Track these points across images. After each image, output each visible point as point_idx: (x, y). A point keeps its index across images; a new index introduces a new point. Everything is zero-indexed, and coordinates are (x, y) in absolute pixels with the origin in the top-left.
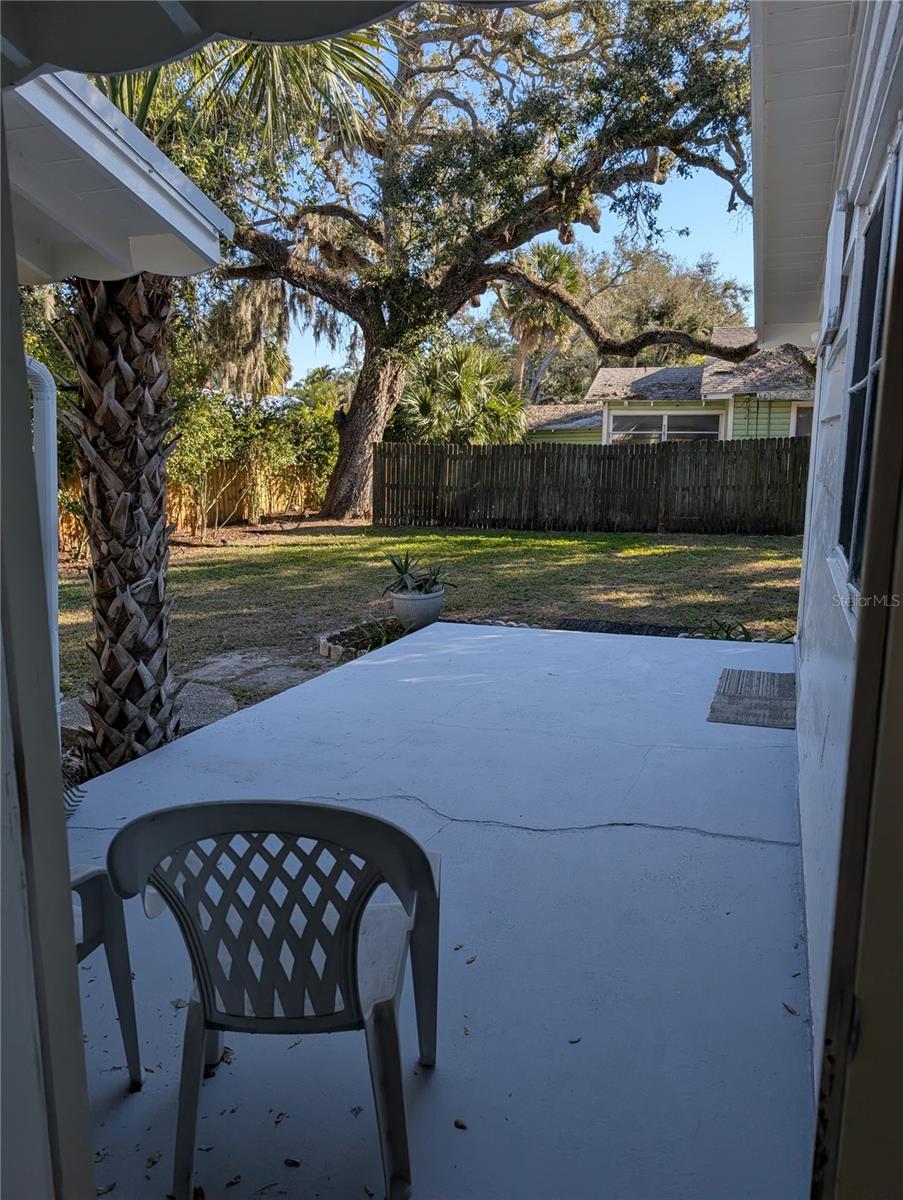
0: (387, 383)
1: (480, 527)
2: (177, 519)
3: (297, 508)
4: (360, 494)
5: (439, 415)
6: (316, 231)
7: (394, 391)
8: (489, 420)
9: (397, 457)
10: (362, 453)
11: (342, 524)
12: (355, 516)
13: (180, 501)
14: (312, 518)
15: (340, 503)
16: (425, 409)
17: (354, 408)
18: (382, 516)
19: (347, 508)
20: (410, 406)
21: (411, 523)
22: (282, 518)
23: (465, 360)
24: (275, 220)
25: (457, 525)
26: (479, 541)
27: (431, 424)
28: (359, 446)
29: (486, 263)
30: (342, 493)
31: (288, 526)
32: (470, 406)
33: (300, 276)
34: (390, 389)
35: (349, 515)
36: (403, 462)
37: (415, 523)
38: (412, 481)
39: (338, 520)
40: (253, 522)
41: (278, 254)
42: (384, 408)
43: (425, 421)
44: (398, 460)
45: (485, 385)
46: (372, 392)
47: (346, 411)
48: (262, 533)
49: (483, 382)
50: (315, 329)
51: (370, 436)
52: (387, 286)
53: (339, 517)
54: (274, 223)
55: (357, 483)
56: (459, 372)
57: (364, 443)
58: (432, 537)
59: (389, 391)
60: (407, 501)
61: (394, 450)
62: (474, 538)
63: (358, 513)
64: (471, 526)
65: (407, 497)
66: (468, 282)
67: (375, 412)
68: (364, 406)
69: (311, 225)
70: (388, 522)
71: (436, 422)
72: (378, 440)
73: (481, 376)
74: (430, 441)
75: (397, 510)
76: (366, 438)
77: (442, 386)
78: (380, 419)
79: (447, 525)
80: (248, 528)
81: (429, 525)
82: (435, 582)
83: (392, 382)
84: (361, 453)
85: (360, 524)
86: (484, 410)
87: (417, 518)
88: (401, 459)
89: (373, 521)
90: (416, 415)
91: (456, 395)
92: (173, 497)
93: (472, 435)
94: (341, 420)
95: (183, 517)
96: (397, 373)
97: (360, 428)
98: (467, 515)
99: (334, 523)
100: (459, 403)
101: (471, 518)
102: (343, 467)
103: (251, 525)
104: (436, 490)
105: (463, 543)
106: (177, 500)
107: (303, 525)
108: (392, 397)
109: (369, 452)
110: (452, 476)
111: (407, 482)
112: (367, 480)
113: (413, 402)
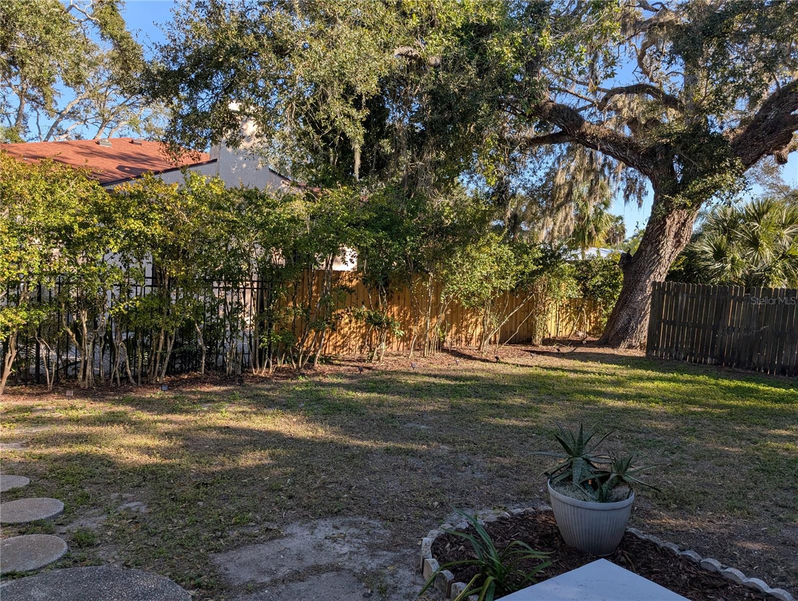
0: (674, 229)
1: (766, 371)
2: (473, 335)
3: (581, 334)
4: (637, 327)
5: (733, 260)
6: (625, 110)
7: (681, 237)
8: (788, 266)
9: (676, 295)
10: (643, 290)
11: (615, 352)
12: (630, 347)
13: (477, 320)
14: (590, 344)
15: (617, 333)
16: (719, 254)
17: (640, 251)
18: (657, 349)
19: (623, 339)
20: (704, 252)
21: (685, 359)
22: (564, 342)
23: (767, 211)
24: (591, 106)
25: (737, 366)
26: (757, 391)
27: (723, 267)
28: (641, 284)
29: (793, 113)
30: (620, 324)
31: (565, 350)
32: (768, 253)
33: (593, 138)
34: (677, 235)
35: (623, 345)
36: (682, 300)
37: (690, 360)
38: (690, 319)
39: (613, 348)
40: (536, 343)
41: (573, 120)
42: (669, 251)
43: (717, 266)
44: (677, 299)
45: (788, 234)
46: (658, 236)
47: (632, 254)
48: (538, 353)
49: (785, 232)
50: (625, 193)
51: (652, 276)
52: (678, 141)
53: (615, 345)
54: (591, 109)
55: (635, 316)
56: (759, 222)
57: (645, 281)
58: (701, 378)
59: (675, 237)
60: (683, 338)
61: (673, 290)
62: (753, 385)
63: (634, 344)
64: (754, 369)
65: (683, 334)
66: (771, 133)
67: (658, 255)
68: (648, 249)
69: (620, 104)
70: (662, 356)
71: (729, 266)
72: (662, 279)
73: (784, 226)
74: (721, 283)
75: (672, 344)
76: (648, 277)
77: (740, 235)
78: (664, 261)
79: (726, 365)
80: (530, 348)
81: (705, 363)
82: (620, 481)
83: (680, 228)
84: (641, 290)
85: (633, 354)
86: (784, 256)
87: (692, 355)
88: (680, 298)
89: (646, 353)
90: (709, 260)
91: (754, 243)
92: (471, 317)
93: (768, 280)
94: (627, 261)
95: (478, 334)
96: (685, 220)
97: (643, 269)
98: (751, 358)
99: (608, 351)
100: (757, 250)
101: (755, 360)
102: (623, 302)
103: (534, 345)
104: (715, 329)
105: (737, 389)
106: (474, 320)
107: (579, 350)
108: (679, 241)
109: (649, 290)
110: (734, 316)
111: (685, 318)
112: (645, 314)
113: (707, 249)
